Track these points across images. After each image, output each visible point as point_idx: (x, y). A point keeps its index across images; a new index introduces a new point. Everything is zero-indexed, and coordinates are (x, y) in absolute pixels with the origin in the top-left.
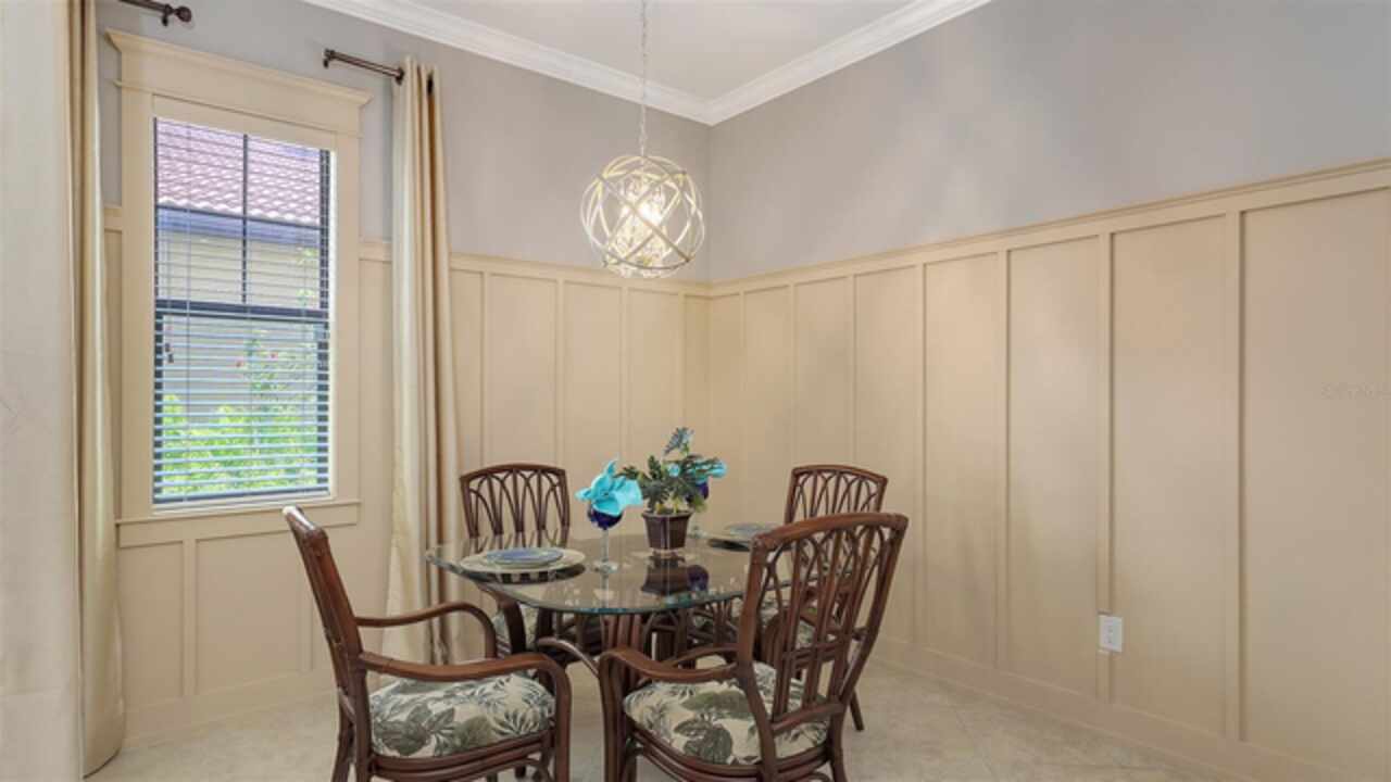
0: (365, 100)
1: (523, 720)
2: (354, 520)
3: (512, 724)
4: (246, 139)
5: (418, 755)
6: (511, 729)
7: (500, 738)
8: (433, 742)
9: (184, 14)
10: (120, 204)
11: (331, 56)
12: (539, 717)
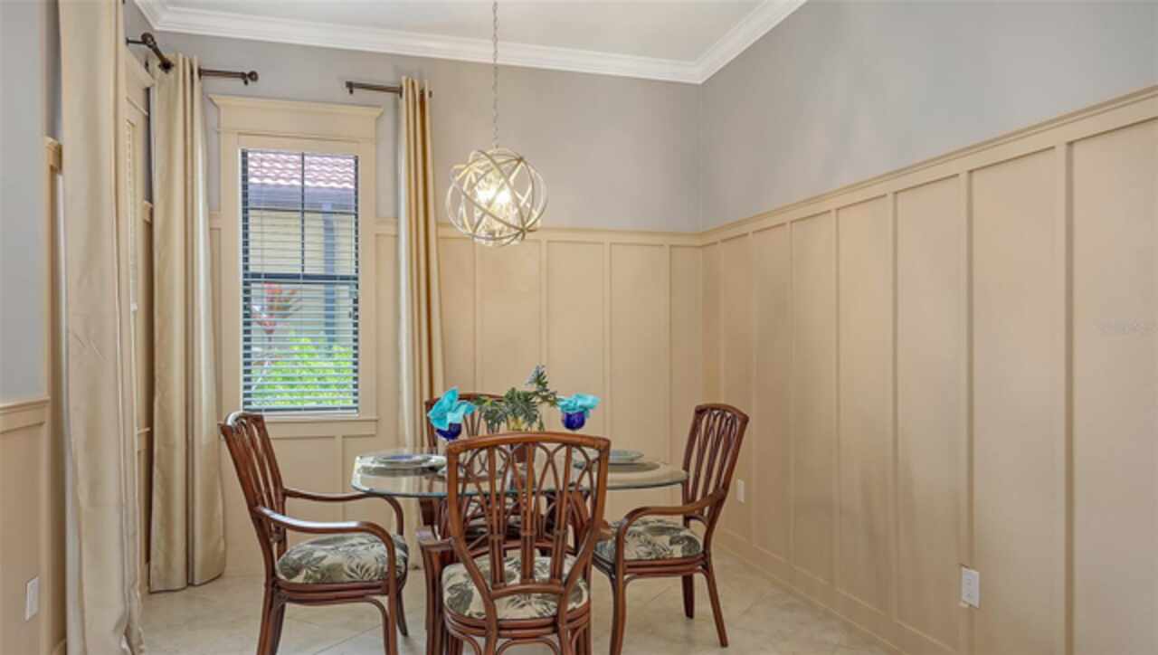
0: (377, 114)
1: (367, 570)
2: (373, 433)
3: (359, 572)
4: (303, 155)
5: (295, 580)
6: (357, 574)
7: (348, 579)
8: (304, 573)
9: (253, 76)
10: (219, 210)
11: (351, 86)
12: (379, 571)
